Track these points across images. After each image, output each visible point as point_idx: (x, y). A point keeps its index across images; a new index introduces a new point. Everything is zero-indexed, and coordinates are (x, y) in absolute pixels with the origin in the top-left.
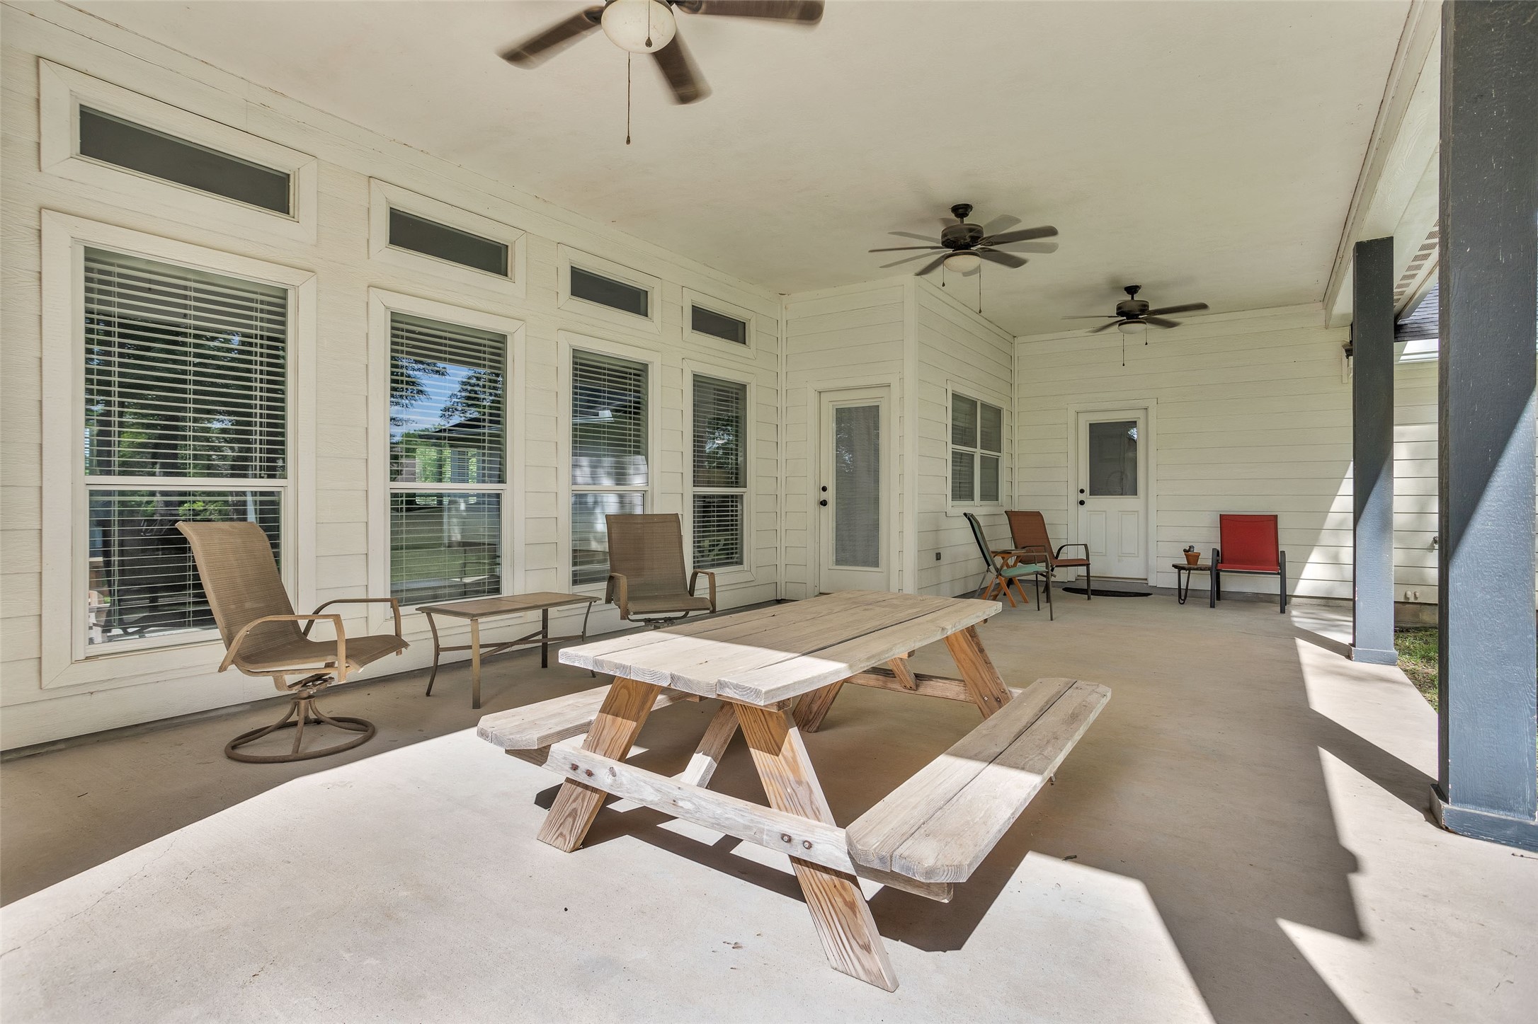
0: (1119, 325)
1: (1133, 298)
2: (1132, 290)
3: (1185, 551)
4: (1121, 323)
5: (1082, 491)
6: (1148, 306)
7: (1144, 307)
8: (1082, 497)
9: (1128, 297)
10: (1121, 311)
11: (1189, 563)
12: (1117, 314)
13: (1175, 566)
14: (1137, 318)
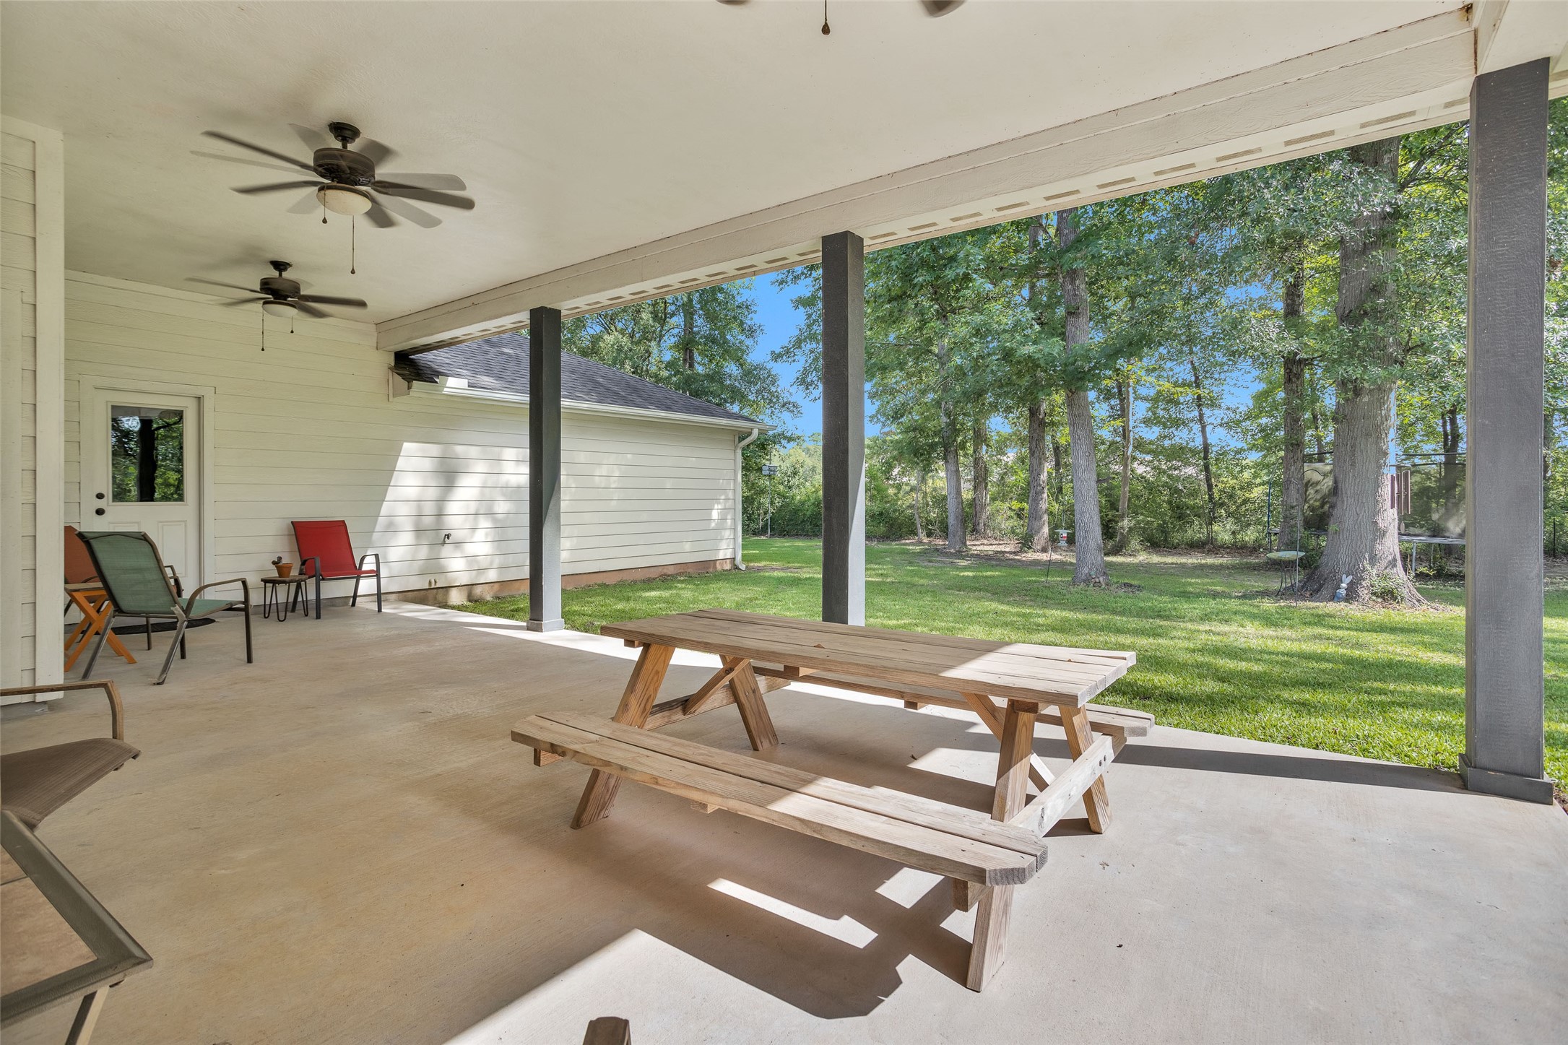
0: (265, 303)
1: (280, 275)
2: (280, 266)
3: (274, 563)
4: (266, 302)
5: (100, 496)
6: (299, 289)
7: (295, 288)
8: (101, 504)
9: (276, 274)
10: (266, 286)
11: (281, 575)
12: (261, 289)
13: (262, 580)
14: (286, 300)
